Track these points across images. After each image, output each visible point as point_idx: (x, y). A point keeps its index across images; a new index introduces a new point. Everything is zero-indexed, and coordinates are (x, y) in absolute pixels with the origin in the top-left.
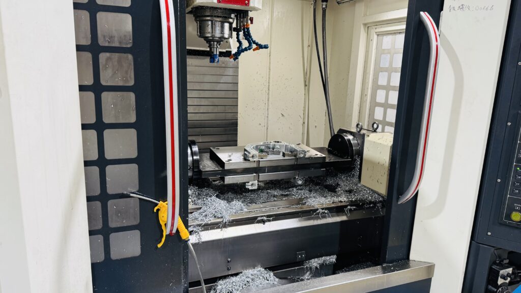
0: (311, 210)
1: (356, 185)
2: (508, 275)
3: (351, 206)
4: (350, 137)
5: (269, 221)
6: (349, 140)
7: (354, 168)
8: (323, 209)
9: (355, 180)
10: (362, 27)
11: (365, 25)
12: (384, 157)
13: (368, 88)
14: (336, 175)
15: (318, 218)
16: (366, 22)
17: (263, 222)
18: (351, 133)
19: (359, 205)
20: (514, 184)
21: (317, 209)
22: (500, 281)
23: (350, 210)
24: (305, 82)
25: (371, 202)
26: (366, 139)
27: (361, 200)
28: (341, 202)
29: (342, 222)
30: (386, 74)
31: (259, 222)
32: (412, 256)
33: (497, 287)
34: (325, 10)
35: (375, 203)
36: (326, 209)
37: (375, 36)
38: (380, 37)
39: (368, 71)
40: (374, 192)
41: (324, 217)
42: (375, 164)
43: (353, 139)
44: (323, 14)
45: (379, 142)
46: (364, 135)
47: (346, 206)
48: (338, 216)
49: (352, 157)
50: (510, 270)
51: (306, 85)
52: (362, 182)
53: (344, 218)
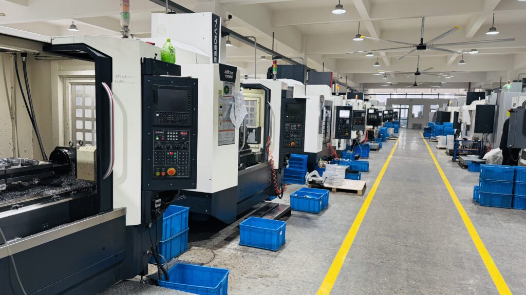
0: (49, 197)
1: (75, 179)
2: (159, 203)
3: (74, 191)
4: (66, 151)
5: (21, 207)
6: (65, 152)
7: (71, 170)
8: (56, 195)
9: (73, 177)
10: (58, 77)
11: (60, 76)
12: (91, 159)
13: (69, 120)
14: (59, 177)
15: (54, 201)
16: (61, 75)
17: (17, 208)
18: (66, 148)
19: (79, 191)
20: (155, 159)
21: (53, 196)
22: (156, 206)
23: (74, 194)
24: (12, 116)
25: (86, 188)
26: (78, 150)
27: (79, 188)
28: (67, 190)
29: (70, 201)
30: (81, 110)
31: (14, 208)
32: (114, 207)
33: (155, 209)
34: (25, 63)
35: (88, 188)
36: (59, 195)
37: (70, 85)
38: (73, 86)
39: (67, 108)
40: (87, 181)
41: (58, 200)
42: (85, 165)
43: (68, 152)
44: (23, 66)
45: (87, 150)
46: (76, 148)
47: (71, 192)
48: (67, 198)
49: (69, 162)
50: (160, 200)
51: (12, 118)
52: (78, 178)
53: (71, 199)
